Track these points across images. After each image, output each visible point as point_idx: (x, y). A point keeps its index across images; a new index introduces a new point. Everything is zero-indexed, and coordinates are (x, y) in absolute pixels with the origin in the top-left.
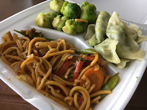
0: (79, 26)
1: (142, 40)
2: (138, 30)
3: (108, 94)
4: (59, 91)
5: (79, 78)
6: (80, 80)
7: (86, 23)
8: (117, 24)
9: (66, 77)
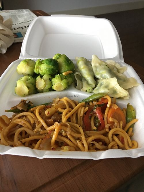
0: (69, 79)
1: (122, 70)
2: (115, 64)
3: (134, 123)
4: (101, 143)
5: (106, 123)
6: (108, 124)
7: (71, 73)
8: (100, 65)
9: (95, 128)
